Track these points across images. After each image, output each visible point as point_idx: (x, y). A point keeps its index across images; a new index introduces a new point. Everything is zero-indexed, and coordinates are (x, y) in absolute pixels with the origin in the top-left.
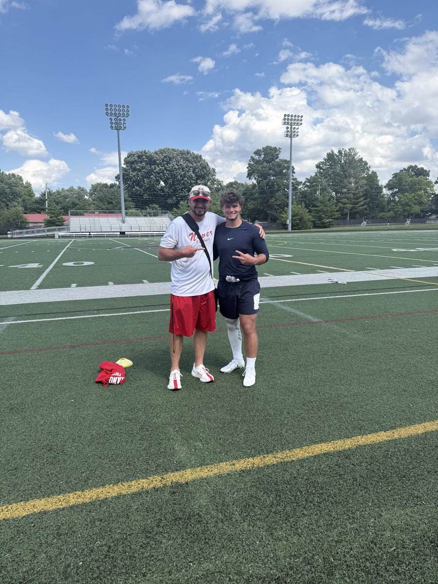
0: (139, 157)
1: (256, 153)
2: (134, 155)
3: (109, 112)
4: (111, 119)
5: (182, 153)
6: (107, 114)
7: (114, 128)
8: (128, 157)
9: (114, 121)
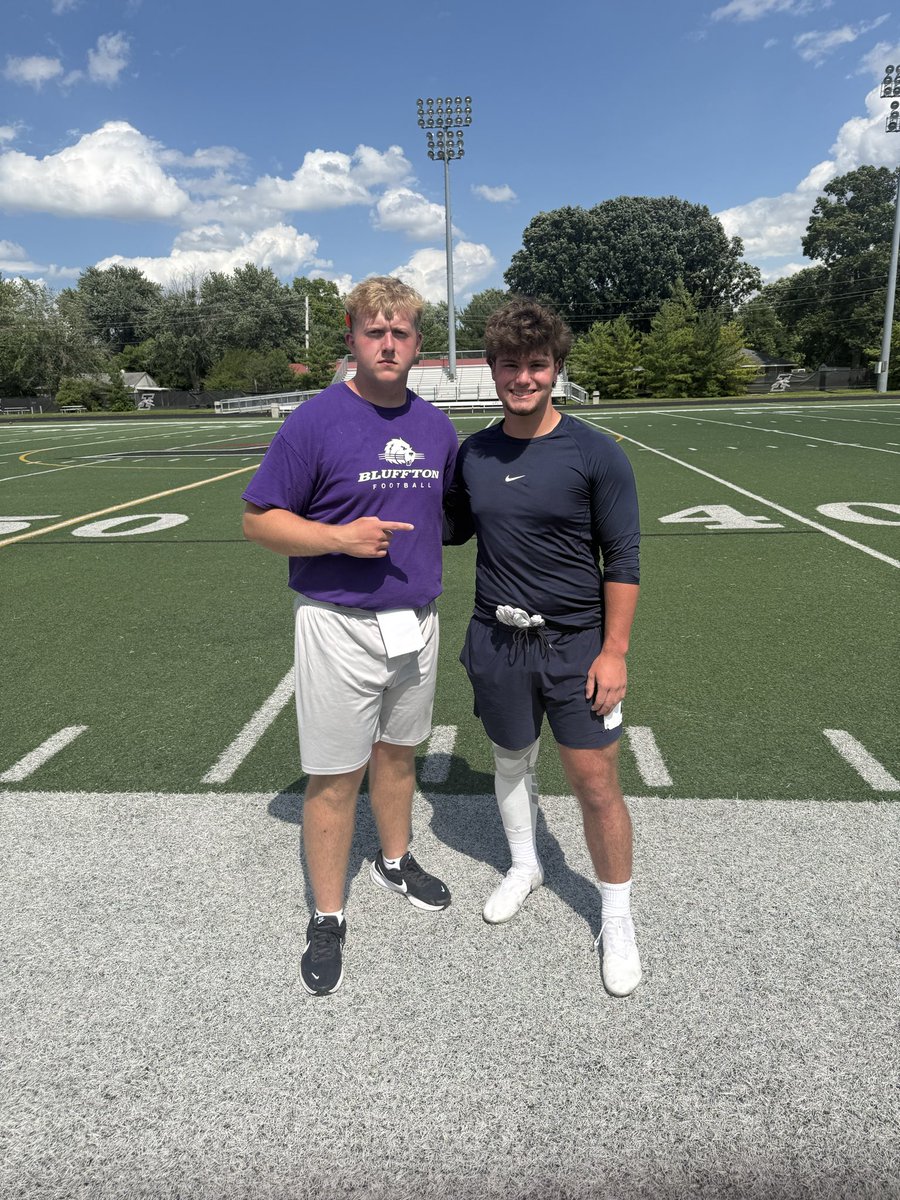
0: (556, 224)
1: (829, 189)
2: (544, 220)
3: (426, 117)
4: (429, 135)
5: (657, 205)
6: (421, 122)
7: (436, 157)
8: (533, 225)
9: (436, 140)
